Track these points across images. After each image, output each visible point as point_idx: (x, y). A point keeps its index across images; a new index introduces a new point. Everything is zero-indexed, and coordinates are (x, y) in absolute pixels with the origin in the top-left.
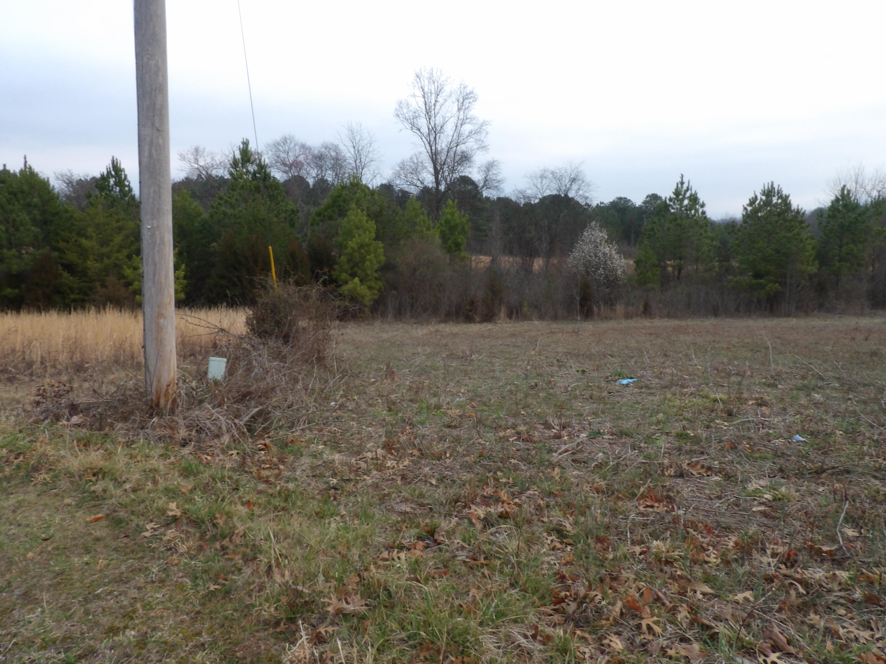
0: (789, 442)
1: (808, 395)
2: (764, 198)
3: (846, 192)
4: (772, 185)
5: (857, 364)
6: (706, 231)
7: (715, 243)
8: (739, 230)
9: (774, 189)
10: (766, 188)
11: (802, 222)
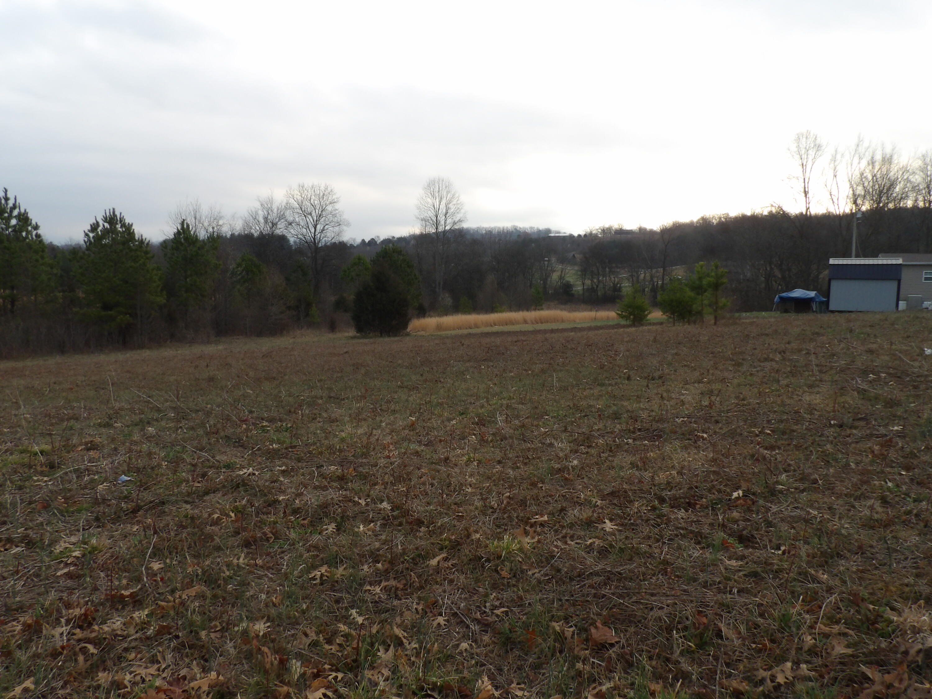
0: (114, 485)
1: (143, 430)
2: (107, 225)
3: (185, 226)
4: (114, 212)
5: (196, 391)
6: (43, 258)
7: (55, 271)
8: (82, 258)
9: (116, 216)
10: (108, 214)
11: (146, 253)
